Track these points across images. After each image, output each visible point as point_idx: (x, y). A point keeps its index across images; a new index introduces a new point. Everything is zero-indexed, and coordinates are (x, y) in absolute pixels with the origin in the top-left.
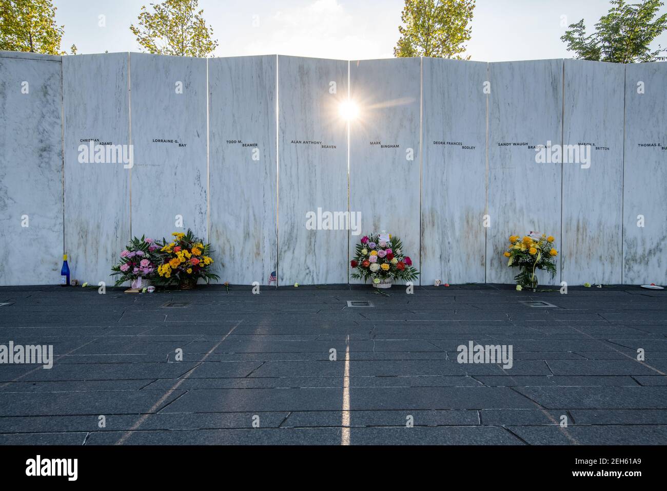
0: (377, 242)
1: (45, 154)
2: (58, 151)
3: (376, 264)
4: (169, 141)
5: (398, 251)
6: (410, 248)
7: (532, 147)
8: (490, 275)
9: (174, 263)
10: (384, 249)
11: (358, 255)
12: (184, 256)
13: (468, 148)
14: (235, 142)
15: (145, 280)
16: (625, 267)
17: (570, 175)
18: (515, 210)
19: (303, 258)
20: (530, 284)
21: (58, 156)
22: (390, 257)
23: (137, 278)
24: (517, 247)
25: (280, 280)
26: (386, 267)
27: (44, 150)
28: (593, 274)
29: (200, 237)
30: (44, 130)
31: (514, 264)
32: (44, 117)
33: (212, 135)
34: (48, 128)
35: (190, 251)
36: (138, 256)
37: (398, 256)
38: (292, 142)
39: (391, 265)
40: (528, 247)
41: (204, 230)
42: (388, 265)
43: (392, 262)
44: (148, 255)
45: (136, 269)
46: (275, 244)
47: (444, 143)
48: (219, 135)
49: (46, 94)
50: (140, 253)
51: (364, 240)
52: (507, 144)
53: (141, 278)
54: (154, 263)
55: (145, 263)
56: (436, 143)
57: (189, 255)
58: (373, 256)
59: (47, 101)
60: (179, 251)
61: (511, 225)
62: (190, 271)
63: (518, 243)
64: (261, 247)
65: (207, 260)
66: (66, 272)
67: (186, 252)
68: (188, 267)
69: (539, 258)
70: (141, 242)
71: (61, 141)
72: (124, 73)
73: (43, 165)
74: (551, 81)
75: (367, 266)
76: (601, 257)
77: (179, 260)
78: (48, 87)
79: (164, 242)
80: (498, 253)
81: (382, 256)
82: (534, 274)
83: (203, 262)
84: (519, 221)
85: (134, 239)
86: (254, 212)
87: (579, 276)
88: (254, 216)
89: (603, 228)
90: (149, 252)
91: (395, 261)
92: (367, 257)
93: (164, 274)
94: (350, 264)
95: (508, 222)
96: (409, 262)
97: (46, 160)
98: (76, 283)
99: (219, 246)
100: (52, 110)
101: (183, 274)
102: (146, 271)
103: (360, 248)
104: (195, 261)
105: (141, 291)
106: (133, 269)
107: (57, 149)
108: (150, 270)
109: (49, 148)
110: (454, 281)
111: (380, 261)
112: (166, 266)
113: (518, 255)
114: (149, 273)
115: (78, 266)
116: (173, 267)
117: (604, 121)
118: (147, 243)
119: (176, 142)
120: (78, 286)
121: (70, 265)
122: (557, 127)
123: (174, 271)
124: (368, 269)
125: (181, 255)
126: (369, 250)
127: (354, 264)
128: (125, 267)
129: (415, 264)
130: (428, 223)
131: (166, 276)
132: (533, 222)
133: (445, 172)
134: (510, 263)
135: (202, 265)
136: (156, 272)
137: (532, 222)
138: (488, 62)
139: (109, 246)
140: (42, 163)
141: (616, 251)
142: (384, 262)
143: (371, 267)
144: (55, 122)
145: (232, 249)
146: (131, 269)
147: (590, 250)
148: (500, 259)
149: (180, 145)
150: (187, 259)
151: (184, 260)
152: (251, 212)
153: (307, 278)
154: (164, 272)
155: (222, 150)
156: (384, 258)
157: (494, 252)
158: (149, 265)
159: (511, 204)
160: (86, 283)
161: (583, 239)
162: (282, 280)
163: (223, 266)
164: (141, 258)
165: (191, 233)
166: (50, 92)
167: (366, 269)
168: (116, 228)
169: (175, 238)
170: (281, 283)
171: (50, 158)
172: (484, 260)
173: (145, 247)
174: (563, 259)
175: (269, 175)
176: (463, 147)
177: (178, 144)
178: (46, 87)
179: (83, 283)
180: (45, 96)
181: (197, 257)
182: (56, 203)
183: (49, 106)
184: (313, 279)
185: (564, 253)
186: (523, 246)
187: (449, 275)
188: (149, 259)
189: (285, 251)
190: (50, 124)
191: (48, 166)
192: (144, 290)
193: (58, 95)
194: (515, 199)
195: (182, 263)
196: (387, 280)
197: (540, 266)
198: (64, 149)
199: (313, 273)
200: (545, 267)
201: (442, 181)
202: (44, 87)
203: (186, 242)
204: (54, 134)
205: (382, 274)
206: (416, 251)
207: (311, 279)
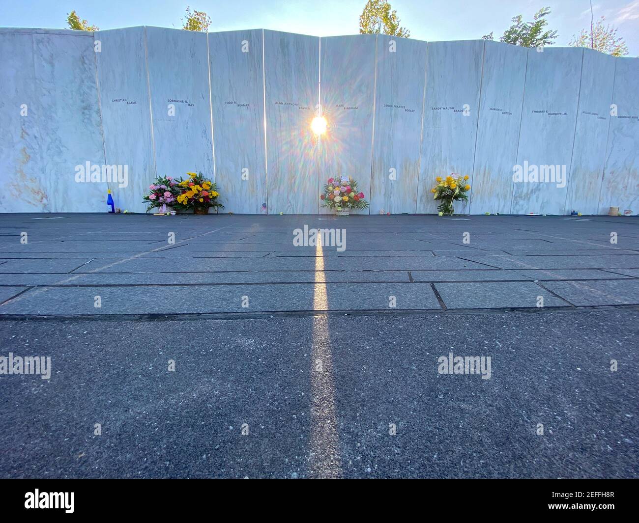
0: (340, 182)
1: (86, 111)
2: (96, 109)
3: (338, 197)
4: (181, 101)
5: (355, 189)
6: (363, 187)
7: (456, 111)
8: (420, 208)
9: (189, 194)
10: (345, 186)
11: (326, 191)
12: (197, 189)
13: (409, 111)
14: (232, 103)
15: (168, 207)
16: (514, 202)
17: (482, 133)
18: (441, 160)
19: (286, 195)
20: (449, 212)
21: (97, 114)
22: (349, 191)
23: (162, 206)
24: (441, 185)
25: (269, 211)
26: (346, 198)
27: (85, 108)
28: (492, 206)
29: (209, 178)
30: (84, 92)
31: (438, 198)
32: (83, 82)
33: (214, 97)
34: (87, 91)
35: (201, 186)
36: (162, 189)
37: (355, 192)
38: (276, 103)
39: (349, 197)
40: (449, 184)
41: (211, 173)
42: (348, 197)
43: (350, 195)
44: (169, 189)
45: (161, 198)
46: (264, 183)
47: (392, 106)
48: (219, 97)
49: (84, 63)
50: (163, 186)
51: (330, 180)
52: (438, 109)
53: (165, 205)
54: (175, 194)
55: (167, 194)
56: (385, 106)
57: (201, 189)
58: (337, 191)
59: (85, 69)
60: (193, 185)
61: (437, 171)
62: (201, 200)
63: (442, 182)
64: (255, 186)
65: (215, 194)
66: (111, 202)
67: (198, 186)
68: (200, 197)
69: (457, 191)
70: (164, 180)
71: (97, 102)
72: (142, 44)
73: (86, 120)
74: (474, 57)
75: (332, 198)
76: (498, 195)
77: (193, 192)
78: (85, 58)
79: (182, 180)
80: (426, 192)
81: (343, 191)
82: (451, 204)
83: (212, 195)
84: (443, 168)
85: (158, 178)
86: (248, 159)
87: (482, 208)
88: (249, 162)
89: (502, 174)
90: (170, 187)
91: (352, 194)
92: (332, 192)
93: (182, 202)
94: (320, 198)
95: (435, 169)
96: (362, 196)
97: (88, 116)
98: (119, 210)
99: (224, 185)
100: (89, 76)
101: (197, 202)
102: (169, 200)
103: (327, 187)
104: (206, 193)
105: (166, 214)
106: (159, 199)
107: (95, 108)
108: (172, 199)
109: (89, 106)
110: (394, 211)
111: (342, 194)
112: (184, 195)
113: (441, 190)
114: (171, 202)
115: (120, 199)
116: (189, 197)
117: (510, 92)
118: (169, 180)
119: (186, 102)
120: (120, 213)
121: (114, 198)
122: (477, 95)
123: (189, 200)
124: (333, 200)
125: (195, 188)
126: (334, 187)
127: (323, 197)
128: (153, 197)
129: (367, 198)
130: (377, 170)
131: (184, 203)
132: (454, 169)
133: (392, 128)
134: (435, 197)
135: (211, 197)
136: (176, 201)
137: (452, 168)
138: (428, 41)
139: (141, 184)
140: (85, 118)
141: (509, 190)
142: (344, 195)
143: (335, 199)
144: (92, 86)
145: (233, 187)
146: (158, 198)
147: (491, 189)
148: (427, 196)
149: (189, 105)
150: (199, 191)
151: (197, 192)
152: (246, 159)
153: (289, 210)
154: (182, 200)
155: (223, 110)
156: (344, 192)
157: (424, 190)
158: (171, 196)
159: (438, 155)
160: (126, 211)
161: (487, 181)
162: (271, 210)
163: (228, 200)
164: (165, 191)
165: (202, 175)
166: (87, 62)
167: (331, 200)
168: (145, 170)
169: (189, 177)
170: (271, 213)
171: (90, 115)
172: (416, 198)
173: (167, 182)
174: (472, 195)
175: (258, 130)
176: (406, 110)
177: (187, 104)
178: (83, 58)
179: (123, 211)
180: (83, 65)
181: (207, 190)
182: (99, 151)
183: (86, 73)
184: (293, 210)
185: (473, 192)
186: (446, 183)
187: (391, 207)
188: (170, 192)
189: (272, 190)
190: (88, 88)
191: (89, 121)
192: (168, 213)
193: (93, 64)
194: (441, 151)
195: (195, 194)
196: (346, 209)
197: (456, 198)
198: (101, 107)
199: (293, 205)
200: (460, 199)
201: (389, 137)
202: (81, 58)
203: (197, 181)
204: (92, 96)
205: (343, 204)
206: (368, 189)
207: (291, 210)
